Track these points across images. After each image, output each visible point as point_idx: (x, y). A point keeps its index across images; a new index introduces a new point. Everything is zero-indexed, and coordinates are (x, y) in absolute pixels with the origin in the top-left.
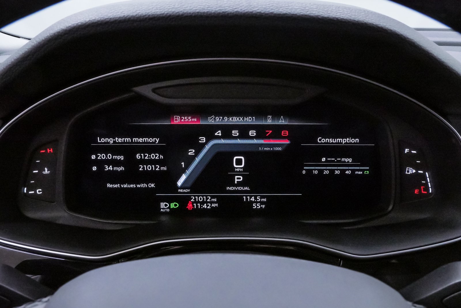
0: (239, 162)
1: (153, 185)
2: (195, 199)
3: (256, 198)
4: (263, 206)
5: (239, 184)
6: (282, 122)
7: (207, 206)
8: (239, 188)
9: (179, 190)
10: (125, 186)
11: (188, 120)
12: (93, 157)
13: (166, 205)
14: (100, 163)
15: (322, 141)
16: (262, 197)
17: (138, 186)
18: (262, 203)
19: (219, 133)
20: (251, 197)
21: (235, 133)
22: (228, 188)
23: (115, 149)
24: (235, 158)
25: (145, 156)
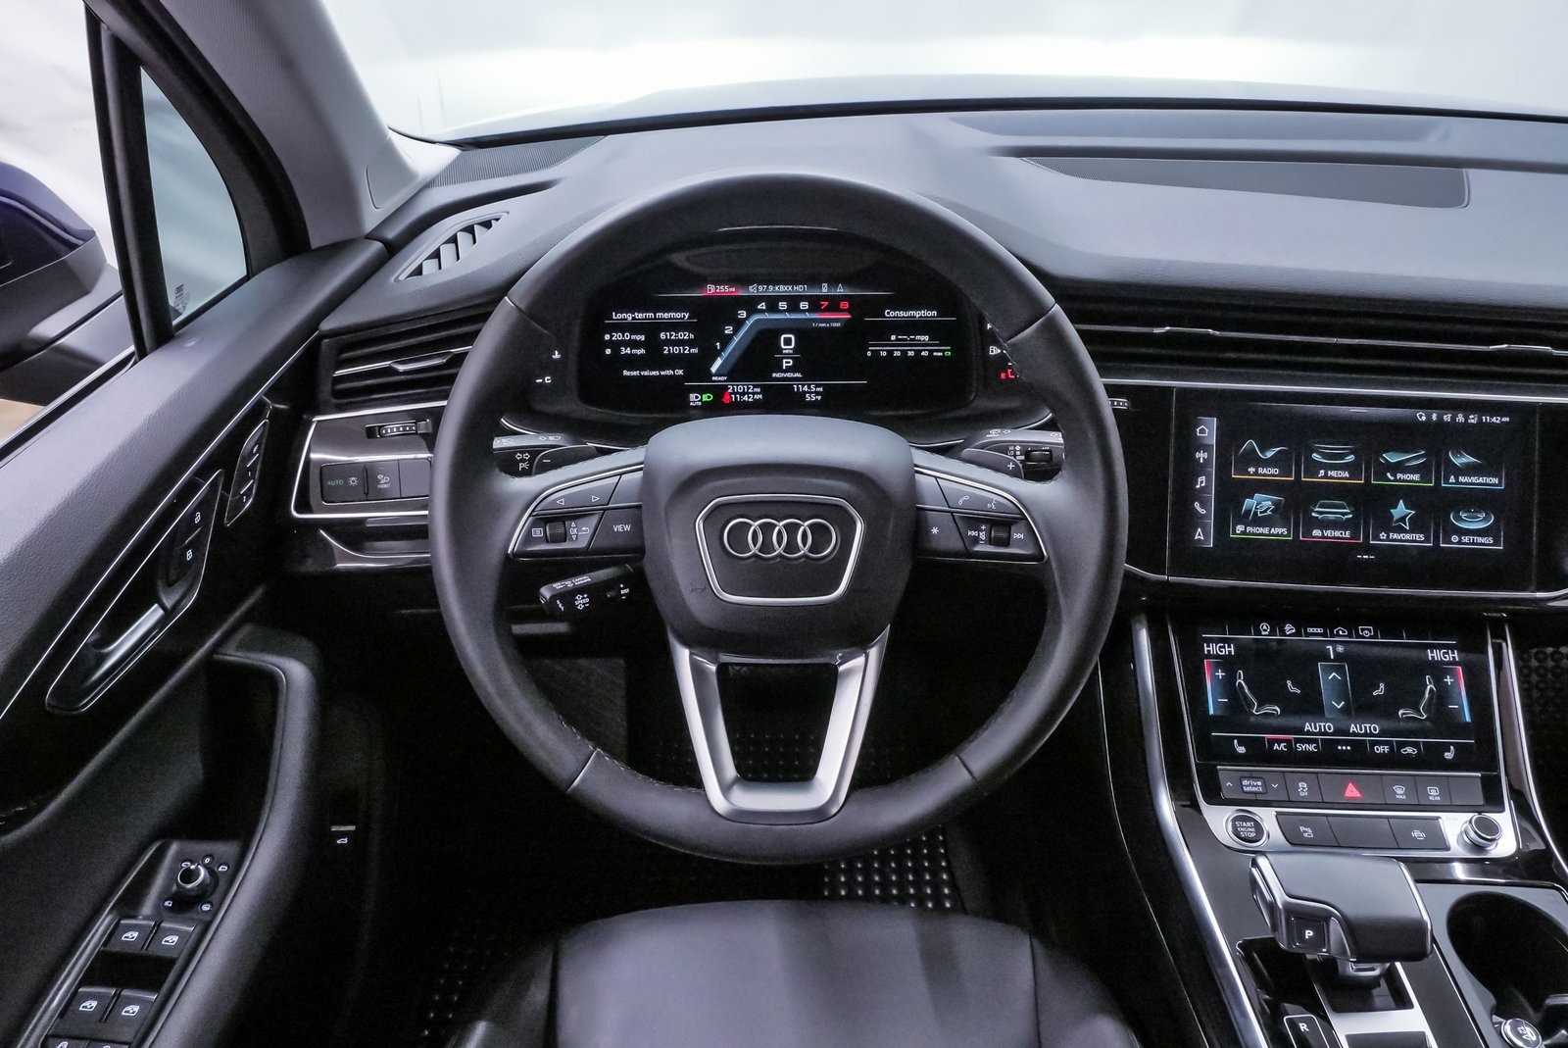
0: (788, 342)
1: (681, 372)
2: (733, 389)
3: (809, 388)
4: (819, 398)
5: (789, 369)
6: (840, 290)
7: (749, 397)
8: (789, 375)
9: (713, 378)
10: (646, 373)
11: (724, 290)
12: (607, 337)
13: (697, 397)
14: (616, 346)
15: (891, 314)
16: (817, 386)
17: (663, 373)
18: (817, 393)
19: (762, 306)
20: (803, 386)
21: (783, 305)
22: (774, 375)
23: (634, 327)
24: (783, 336)
25: (671, 336)
